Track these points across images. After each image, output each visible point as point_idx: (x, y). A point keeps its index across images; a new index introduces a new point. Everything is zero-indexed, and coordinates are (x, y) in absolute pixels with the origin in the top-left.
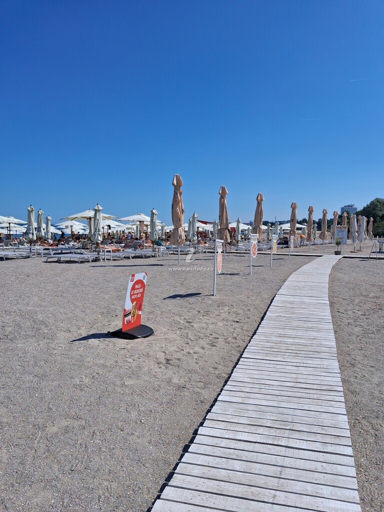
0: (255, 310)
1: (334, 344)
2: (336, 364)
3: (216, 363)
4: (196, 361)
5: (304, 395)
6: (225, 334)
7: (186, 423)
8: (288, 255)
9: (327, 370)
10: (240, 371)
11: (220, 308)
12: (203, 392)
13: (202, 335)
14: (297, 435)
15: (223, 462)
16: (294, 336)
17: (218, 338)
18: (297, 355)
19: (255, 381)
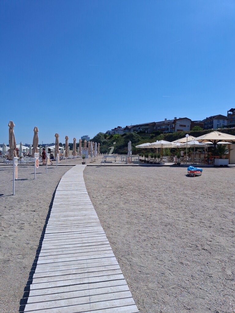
0: (44, 202)
1: (97, 217)
2: (101, 228)
3: (27, 240)
4: (12, 241)
5: (89, 250)
6: (28, 220)
7: (17, 285)
8: (56, 165)
9: (97, 233)
10: (46, 242)
11: (20, 203)
12: (23, 261)
13: (11, 223)
14: (92, 275)
15: (53, 303)
16: (74, 215)
17: (24, 224)
18: (78, 226)
19: (58, 247)
